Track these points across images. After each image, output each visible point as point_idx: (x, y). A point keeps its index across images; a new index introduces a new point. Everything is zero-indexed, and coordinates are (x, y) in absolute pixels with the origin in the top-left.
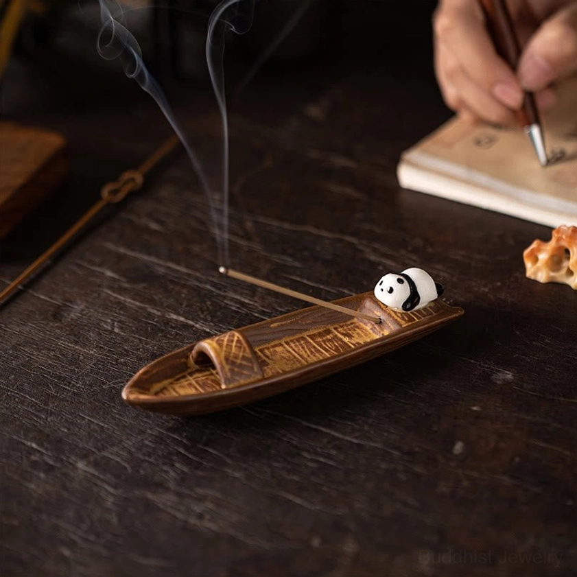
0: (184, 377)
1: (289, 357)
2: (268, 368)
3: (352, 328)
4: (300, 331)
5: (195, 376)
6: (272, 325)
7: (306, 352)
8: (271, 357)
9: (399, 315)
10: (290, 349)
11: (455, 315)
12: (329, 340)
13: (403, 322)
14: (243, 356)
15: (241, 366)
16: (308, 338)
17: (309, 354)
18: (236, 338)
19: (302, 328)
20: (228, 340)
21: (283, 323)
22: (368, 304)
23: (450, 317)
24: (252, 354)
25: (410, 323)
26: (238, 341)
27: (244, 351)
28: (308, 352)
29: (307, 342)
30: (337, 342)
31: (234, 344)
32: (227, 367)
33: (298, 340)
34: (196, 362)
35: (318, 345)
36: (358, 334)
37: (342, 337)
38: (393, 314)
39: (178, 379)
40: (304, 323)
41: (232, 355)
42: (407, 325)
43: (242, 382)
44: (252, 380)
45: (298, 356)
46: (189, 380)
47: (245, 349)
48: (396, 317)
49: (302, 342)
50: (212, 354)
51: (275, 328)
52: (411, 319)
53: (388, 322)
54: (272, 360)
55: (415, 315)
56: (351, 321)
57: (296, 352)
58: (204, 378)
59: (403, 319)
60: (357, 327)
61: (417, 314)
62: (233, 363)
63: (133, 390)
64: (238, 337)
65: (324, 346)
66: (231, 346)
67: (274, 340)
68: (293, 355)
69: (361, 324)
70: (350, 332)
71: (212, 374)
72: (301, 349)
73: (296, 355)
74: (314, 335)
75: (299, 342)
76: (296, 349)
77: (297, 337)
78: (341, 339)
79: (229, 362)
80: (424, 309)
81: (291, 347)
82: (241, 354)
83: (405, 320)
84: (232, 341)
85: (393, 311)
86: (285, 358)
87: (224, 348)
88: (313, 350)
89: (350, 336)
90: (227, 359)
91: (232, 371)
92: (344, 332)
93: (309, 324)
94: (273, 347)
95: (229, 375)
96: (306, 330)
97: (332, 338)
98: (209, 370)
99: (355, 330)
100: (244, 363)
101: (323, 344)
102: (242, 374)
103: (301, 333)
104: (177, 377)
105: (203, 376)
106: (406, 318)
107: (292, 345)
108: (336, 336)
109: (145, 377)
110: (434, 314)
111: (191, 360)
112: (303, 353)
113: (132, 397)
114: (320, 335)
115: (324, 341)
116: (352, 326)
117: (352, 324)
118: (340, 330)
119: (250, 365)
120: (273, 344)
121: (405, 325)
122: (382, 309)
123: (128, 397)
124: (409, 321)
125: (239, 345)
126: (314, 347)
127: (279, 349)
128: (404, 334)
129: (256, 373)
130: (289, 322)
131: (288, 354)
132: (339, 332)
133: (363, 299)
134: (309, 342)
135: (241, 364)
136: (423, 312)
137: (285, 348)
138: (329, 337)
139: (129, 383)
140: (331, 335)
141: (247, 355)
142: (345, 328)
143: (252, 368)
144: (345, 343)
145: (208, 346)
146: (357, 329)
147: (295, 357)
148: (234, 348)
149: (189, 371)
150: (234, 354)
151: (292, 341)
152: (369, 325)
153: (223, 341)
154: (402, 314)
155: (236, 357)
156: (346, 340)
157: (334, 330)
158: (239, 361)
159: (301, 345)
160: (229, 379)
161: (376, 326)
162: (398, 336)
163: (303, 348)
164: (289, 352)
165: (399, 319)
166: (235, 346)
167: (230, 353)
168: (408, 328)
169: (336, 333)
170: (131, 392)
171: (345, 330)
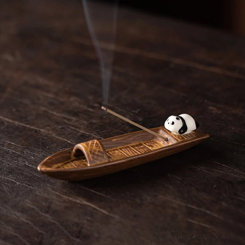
0: (69, 162)
1: (122, 155)
2: (111, 159)
3: (153, 143)
4: (127, 144)
5: (74, 162)
6: (113, 140)
7: (130, 153)
8: (112, 155)
9: (177, 136)
10: (122, 152)
11: (205, 137)
12: (142, 148)
13: (179, 139)
14: (99, 151)
15: (98, 155)
16: (131, 147)
17: (132, 154)
18: (95, 142)
19: (128, 142)
20: (91, 143)
21: (119, 139)
22: (161, 131)
23: (202, 138)
24: (103, 150)
25: (182, 140)
26: (97, 144)
27: (99, 148)
28: (131, 153)
29: (130, 148)
30: (145, 149)
31: (94, 145)
32: (91, 156)
33: (126, 148)
34: (75, 156)
35: (136, 150)
36: (156, 146)
37: (148, 147)
38: (174, 136)
39: (66, 163)
40: (129, 140)
41: (93, 150)
42: (181, 140)
43: (98, 163)
44: (103, 162)
45: (126, 155)
46: (71, 164)
47: (100, 147)
48: (175, 137)
49: (128, 149)
50: (83, 149)
51: (115, 141)
52: (183, 138)
53: (171, 140)
54: (113, 156)
55: (185, 136)
56: (153, 140)
57: (125, 153)
58: (79, 163)
59: (179, 138)
60: (156, 143)
61: (186, 136)
62: (94, 154)
63: (43, 166)
64: (96, 142)
65: (139, 150)
66: (93, 146)
67: (114, 147)
68: (124, 154)
69: (158, 141)
70: (152, 145)
71: (83, 162)
72: (128, 152)
73: (125, 154)
74: (134, 146)
75: (126, 149)
76: (125, 151)
77: (126, 146)
78: (147, 148)
79: (92, 153)
80: (189, 134)
81: (123, 151)
82: (98, 150)
83: (180, 139)
84: (94, 143)
85: (174, 135)
86: (119, 155)
87: (89, 146)
88: (133, 152)
89: (152, 146)
90: (91, 152)
91: (93, 157)
92: (149, 145)
93: (132, 140)
94: (113, 150)
95: (92, 159)
96: (130, 143)
97: (143, 147)
98: (81, 160)
99: (154, 144)
100: (99, 154)
101: (138, 149)
102: (98, 159)
103: (127, 145)
104: (65, 162)
105: (79, 162)
106: (181, 138)
107: (123, 150)
108: (145, 146)
109: (49, 161)
110: (194, 136)
111: (72, 154)
112: (128, 153)
113: (43, 169)
114: (137, 146)
115: (139, 149)
116: (153, 142)
117: (153, 141)
118: (147, 144)
119: (102, 155)
120: (113, 149)
121: (180, 141)
122: (168, 134)
123: (41, 169)
124: (182, 139)
125: (97, 145)
126: (134, 151)
127: (116, 151)
128: (180, 144)
129: (105, 159)
130: (121, 139)
131: (121, 154)
132: (147, 145)
133: (159, 130)
134: (132, 149)
135: (98, 154)
136: (189, 135)
137: (119, 151)
138: (141, 147)
139: (42, 163)
140: (142, 146)
141: (100, 150)
142: (150, 143)
143: (103, 156)
144: (149, 149)
145: (81, 146)
146: (155, 144)
147: (124, 155)
148: (94, 146)
149: (71, 160)
150: (94, 149)
151: (123, 148)
152: (162, 141)
153: (89, 143)
154: (178, 136)
155: (95, 151)
156: (150, 148)
157: (144, 144)
158: (96, 153)
159: (127, 150)
160: (91, 162)
161: (165, 142)
162: (177, 145)
163: (129, 151)
164: (121, 153)
165: (177, 138)
166: (95, 146)
167: (92, 149)
168: (182, 142)
169: (145, 145)
170: (42, 167)
171: (149, 144)
